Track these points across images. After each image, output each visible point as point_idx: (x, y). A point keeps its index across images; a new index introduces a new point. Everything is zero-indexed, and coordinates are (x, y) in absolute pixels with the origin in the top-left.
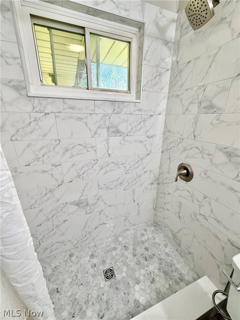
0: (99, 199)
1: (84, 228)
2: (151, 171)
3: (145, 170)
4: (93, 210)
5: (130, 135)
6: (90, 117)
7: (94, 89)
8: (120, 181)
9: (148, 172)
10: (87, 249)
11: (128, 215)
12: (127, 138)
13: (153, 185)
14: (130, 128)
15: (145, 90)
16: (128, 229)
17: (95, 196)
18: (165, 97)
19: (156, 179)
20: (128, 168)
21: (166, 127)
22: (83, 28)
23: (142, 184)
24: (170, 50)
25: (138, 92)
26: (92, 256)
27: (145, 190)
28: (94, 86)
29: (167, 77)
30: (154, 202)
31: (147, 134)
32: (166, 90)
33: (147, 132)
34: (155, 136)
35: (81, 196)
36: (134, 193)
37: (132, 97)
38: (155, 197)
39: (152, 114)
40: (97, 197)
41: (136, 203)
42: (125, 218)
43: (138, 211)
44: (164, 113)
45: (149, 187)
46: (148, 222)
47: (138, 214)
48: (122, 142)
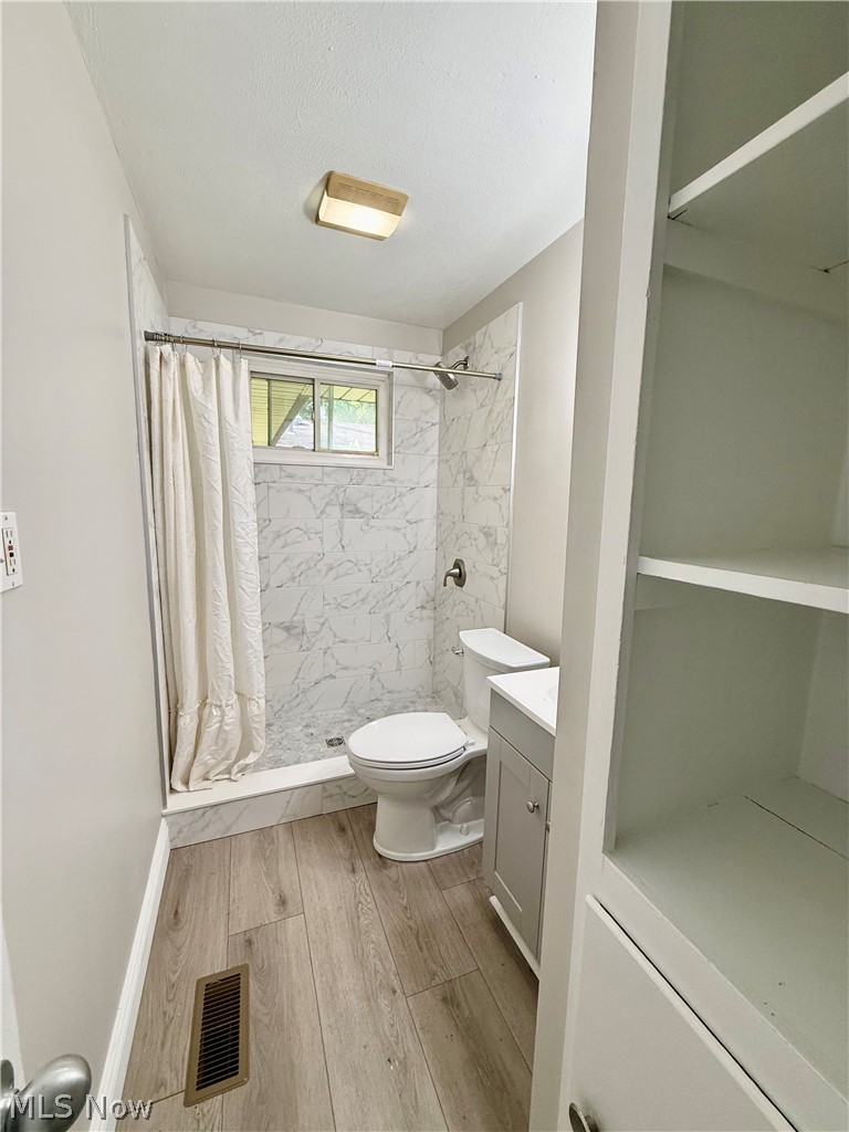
0: (323, 624)
1: (296, 678)
2: (418, 583)
3: (407, 580)
4: (313, 645)
5: (378, 518)
6: (315, 489)
7: (324, 451)
8: (361, 596)
9: (414, 584)
10: (298, 720)
11: (377, 666)
12: (372, 522)
13: (425, 611)
14: (377, 507)
15: (399, 452)
16: (378, 700)
17: (317, 617)
18: (433, 462)
19: (430, 599)
20: (375, 571)
21: (439, 507)
22: (313, 380)
23: (403, 606)
24: (435, 398)
25: (389, 454)
26: (307, 726)
27: (409, 619)
28: (324, 445)
29: (433, 434)
30: (430, 648)
31: (408, 517)
32: (435, 451)
33: (407, 513)
34: (421, 520)
35: (295, 614)
36: (388, 622)
37: (381, 462)
38: (431, 637)
39: (414, 486)
40: (321, 620)
41: (393, 644)
42: (371, 671)
43: (399, 662)
44: (435, 485)
45: (417, 613)
46: (420, 689)
47: (399, 669)
48: (365, 527)
